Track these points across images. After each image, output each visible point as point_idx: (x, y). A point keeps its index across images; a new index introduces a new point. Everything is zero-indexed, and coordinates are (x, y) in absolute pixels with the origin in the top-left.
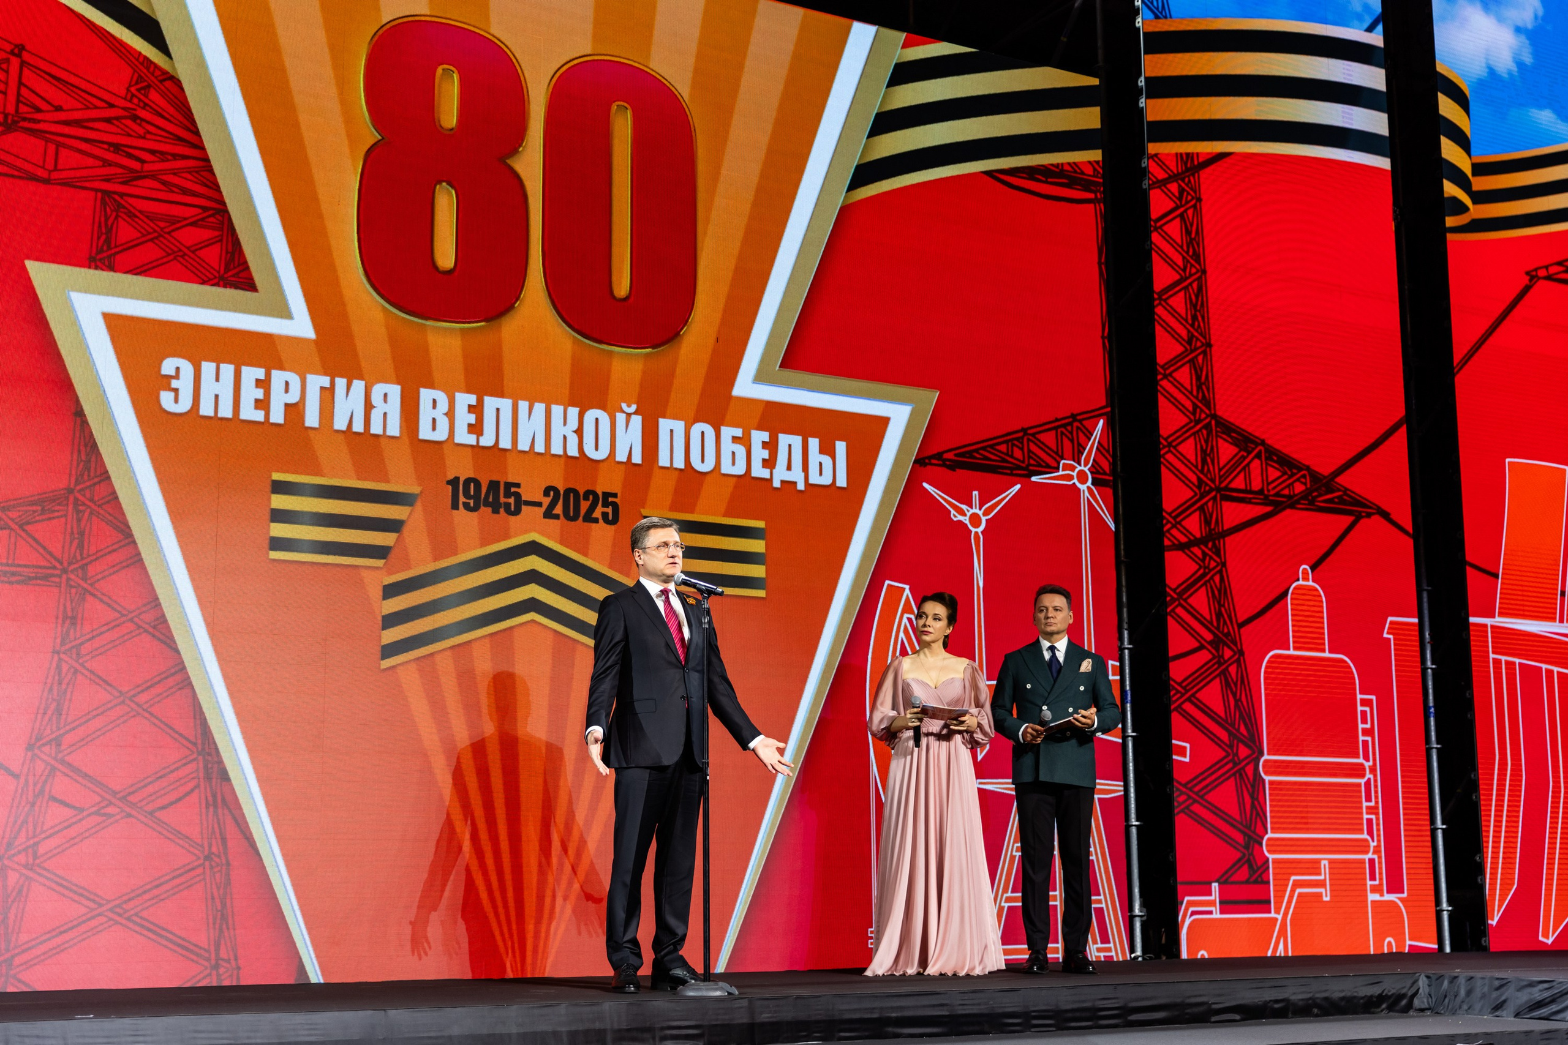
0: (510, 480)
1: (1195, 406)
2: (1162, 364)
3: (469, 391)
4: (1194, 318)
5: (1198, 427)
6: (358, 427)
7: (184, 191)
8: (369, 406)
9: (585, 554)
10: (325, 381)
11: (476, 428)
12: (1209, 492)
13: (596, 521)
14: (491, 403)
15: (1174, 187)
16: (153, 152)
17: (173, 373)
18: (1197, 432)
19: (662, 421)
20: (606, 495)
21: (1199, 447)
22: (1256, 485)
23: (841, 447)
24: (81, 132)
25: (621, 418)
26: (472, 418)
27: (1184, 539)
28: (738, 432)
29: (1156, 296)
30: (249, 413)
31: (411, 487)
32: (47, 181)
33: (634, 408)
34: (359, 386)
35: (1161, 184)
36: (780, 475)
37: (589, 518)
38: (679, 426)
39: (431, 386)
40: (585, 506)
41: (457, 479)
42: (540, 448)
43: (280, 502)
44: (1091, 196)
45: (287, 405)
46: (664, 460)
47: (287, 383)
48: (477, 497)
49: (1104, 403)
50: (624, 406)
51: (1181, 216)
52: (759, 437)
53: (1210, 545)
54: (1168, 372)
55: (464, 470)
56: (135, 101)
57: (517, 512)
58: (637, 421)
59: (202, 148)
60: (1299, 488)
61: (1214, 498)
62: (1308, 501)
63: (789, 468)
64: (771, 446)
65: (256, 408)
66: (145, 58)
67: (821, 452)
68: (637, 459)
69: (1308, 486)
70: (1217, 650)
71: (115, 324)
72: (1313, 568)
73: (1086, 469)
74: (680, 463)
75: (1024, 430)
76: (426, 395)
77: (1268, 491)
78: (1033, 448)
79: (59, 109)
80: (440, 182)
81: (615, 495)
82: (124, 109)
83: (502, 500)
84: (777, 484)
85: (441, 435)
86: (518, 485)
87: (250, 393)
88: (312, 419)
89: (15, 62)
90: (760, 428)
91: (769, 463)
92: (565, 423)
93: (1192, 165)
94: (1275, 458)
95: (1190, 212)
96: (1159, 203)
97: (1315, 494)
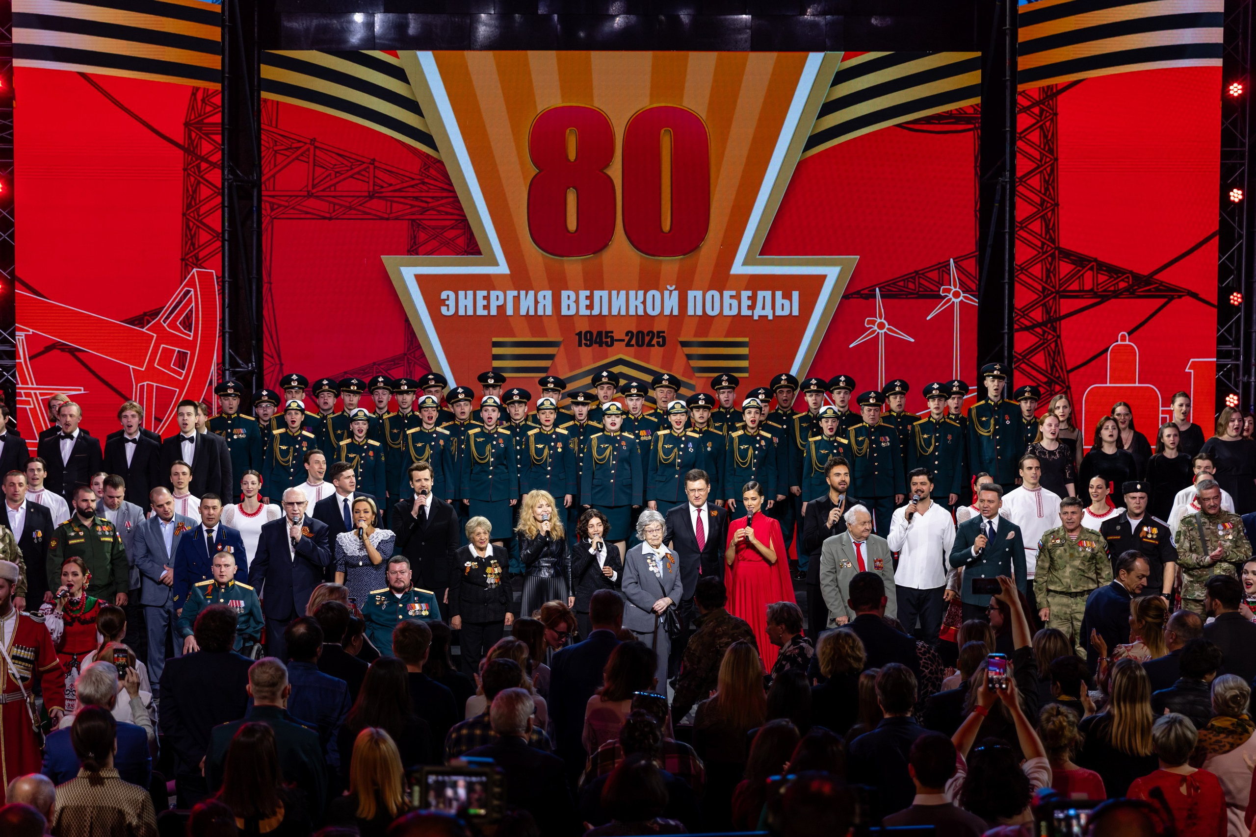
0: (608, 330)
1: (1043, 244)
2: (1019, 221)
3: (586, 289)
4: (1047, 189)
5: (1044, 257)
6: (532, 313)
7: (447, 213)
8: (536, 302)
9: (648, 362)
10: (515, 293)
11: (590, 307)
12: (1049, 295)
13: (654, 346)
14: (597, 294)
15: (1036, 110)
16: (432, 198)
17: (446, 298)
18: (1044, 259)
19: (689, 292)
20: (659, 332)
21: (1044, 267)
22: (1088, 286)
23: (795, 295)
24: (402, 194)
25: (667, 293)
26: (588, 302)
27: (1028, 323)
28: (734, 293)
29: (1017, 180)
30: (481, 312)
31: (559, 339)
32: (388, 219)
33: (674, 287)
34: (531, 293)
35: (1026, 109)
36: (758, 312)
37: (650, 345)
38: (699, 294)
39: (567, 289)
40: (647, 339)
41: (581, 332)
42: (623, 312)
43: (496, 351)
44: (972, 126)
45: (498, 306)
46: (691, 312)
47: (497, 296)
48: (591, 340)
49: (974, 250)
50: (668, 287)
51: (1041, 127)
52: (745, 294)
53: (1049, 326)
54: (1023, 225)
55: (584, 327)
56: (424, 175)
57: (612, 345)
58: (676, 294)
59: (454, 192)
60: (1122, 285)
61: (1054, 298)
62: (1131, 292)
63: (763, 308)
64: (753, 298)
65: (484, 309)
66: (427, 154)
67: (783, 298)
68: (676, 312)
69: (1131, 283)
70: (1050, 387)
71: (419, 278)
72: (1129, 334)
73: (957, 289)
74: (699, 312)
75: (916, 272)
76: (564, 294)
77: (1098, 289)
78: (922, 281)
79: (391, 185)
80: (569, 188)
81: (664, 332)
82: (419, 180)
83: (604, 340)
84: (756, 318)
85: (572, 312)
86: (612, 332)
87: (481, 302)
88: (510, 311)
89: (372, 167)
90: (746, 289)
91: (752, 307)
92: (636, 299)
93: (1051, 93)
94: (1105, 269)
95: (1048, 124)
96: (1023, 121)
97: (1136, 287)
